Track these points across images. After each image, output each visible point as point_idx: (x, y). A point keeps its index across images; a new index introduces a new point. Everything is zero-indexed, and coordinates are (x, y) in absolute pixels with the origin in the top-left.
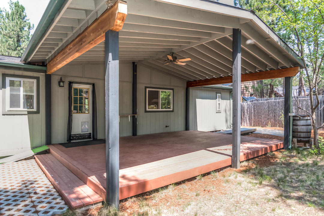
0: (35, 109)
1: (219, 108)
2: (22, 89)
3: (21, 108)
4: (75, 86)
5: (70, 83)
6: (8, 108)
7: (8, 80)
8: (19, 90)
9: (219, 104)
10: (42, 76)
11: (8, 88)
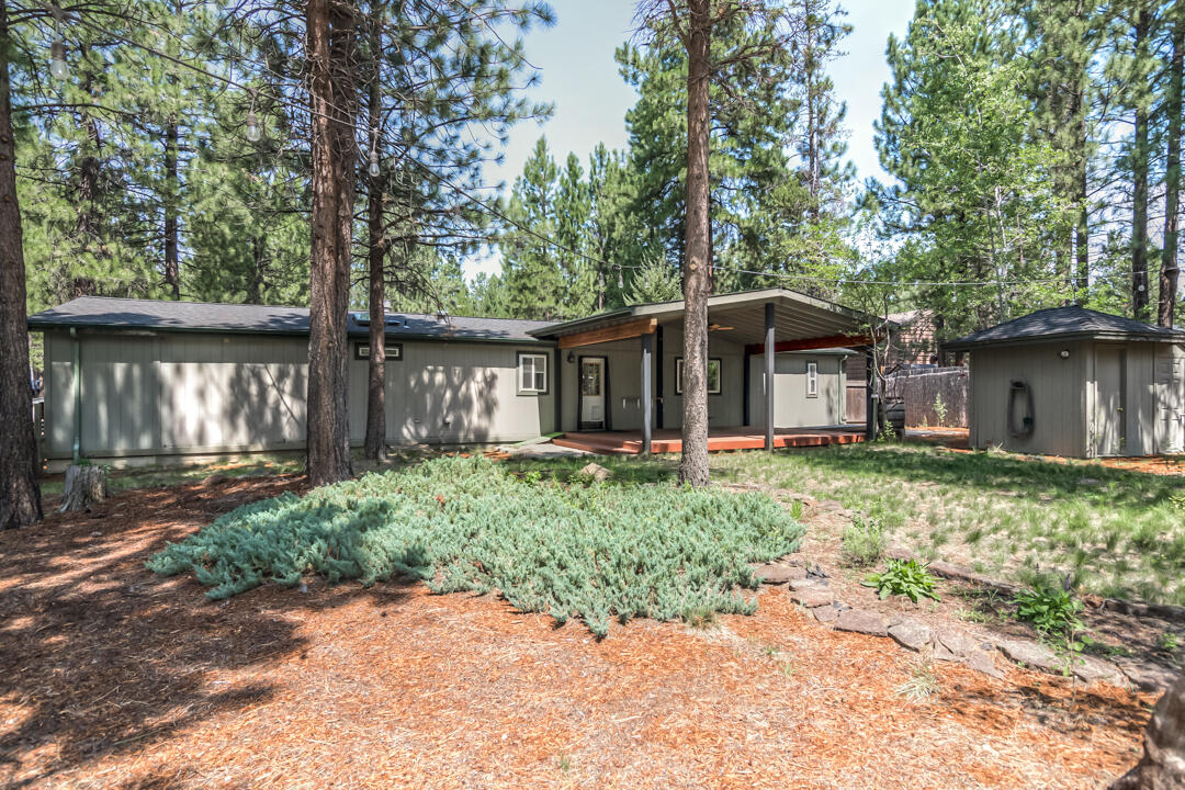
0: (545, 390)
1: (813, 389)
2: (533, 366)
3: (533, 389)
4: (586, 360)
5: (581, 358)
6: (521, 388)
7: (521, 357)
8: (531, 369)
9: (813, 382)
10: (551, 351)
11: (521, 367)
